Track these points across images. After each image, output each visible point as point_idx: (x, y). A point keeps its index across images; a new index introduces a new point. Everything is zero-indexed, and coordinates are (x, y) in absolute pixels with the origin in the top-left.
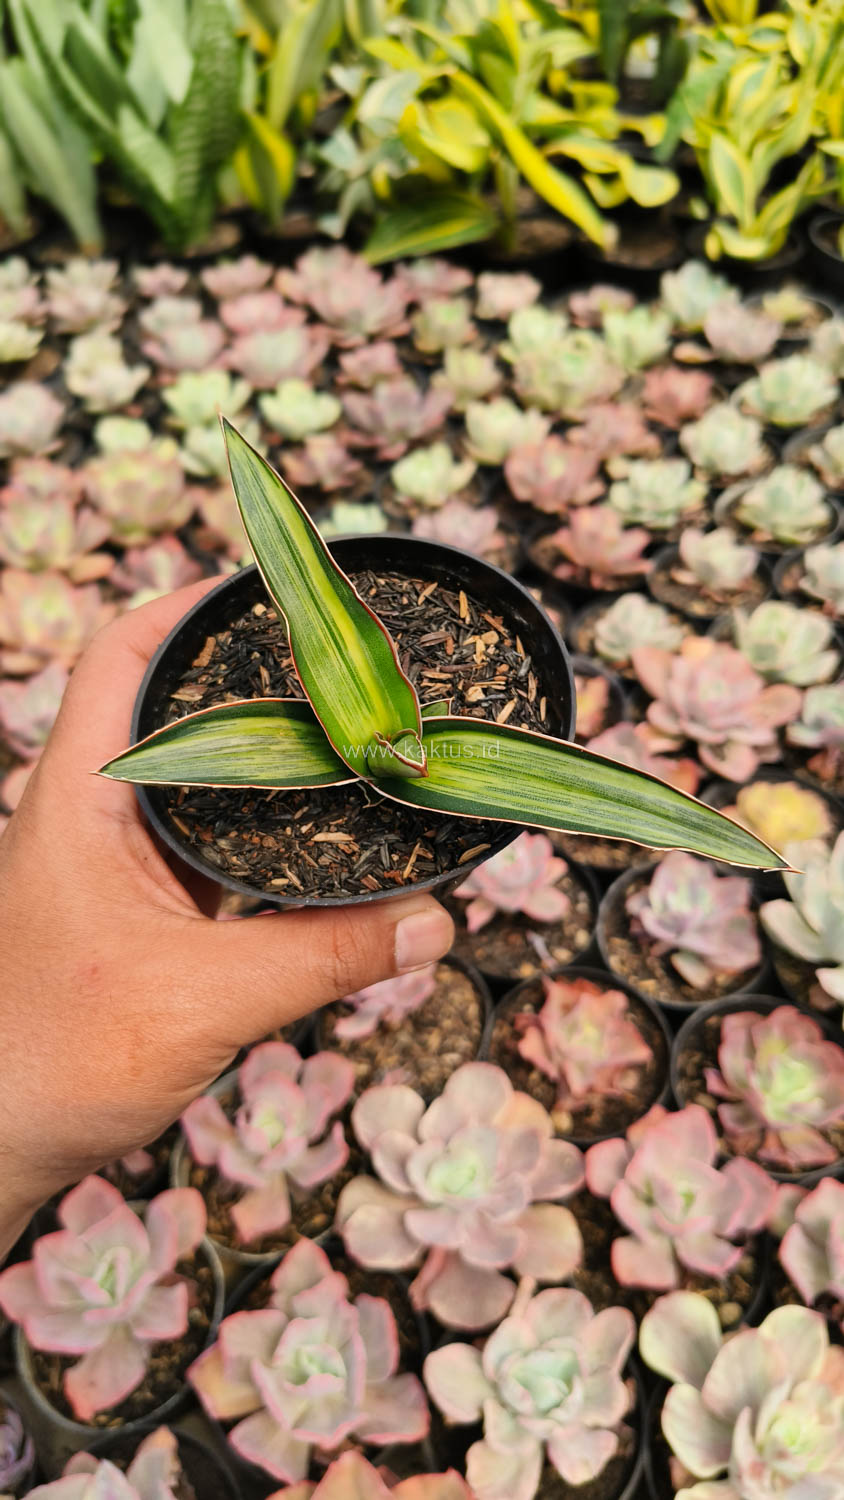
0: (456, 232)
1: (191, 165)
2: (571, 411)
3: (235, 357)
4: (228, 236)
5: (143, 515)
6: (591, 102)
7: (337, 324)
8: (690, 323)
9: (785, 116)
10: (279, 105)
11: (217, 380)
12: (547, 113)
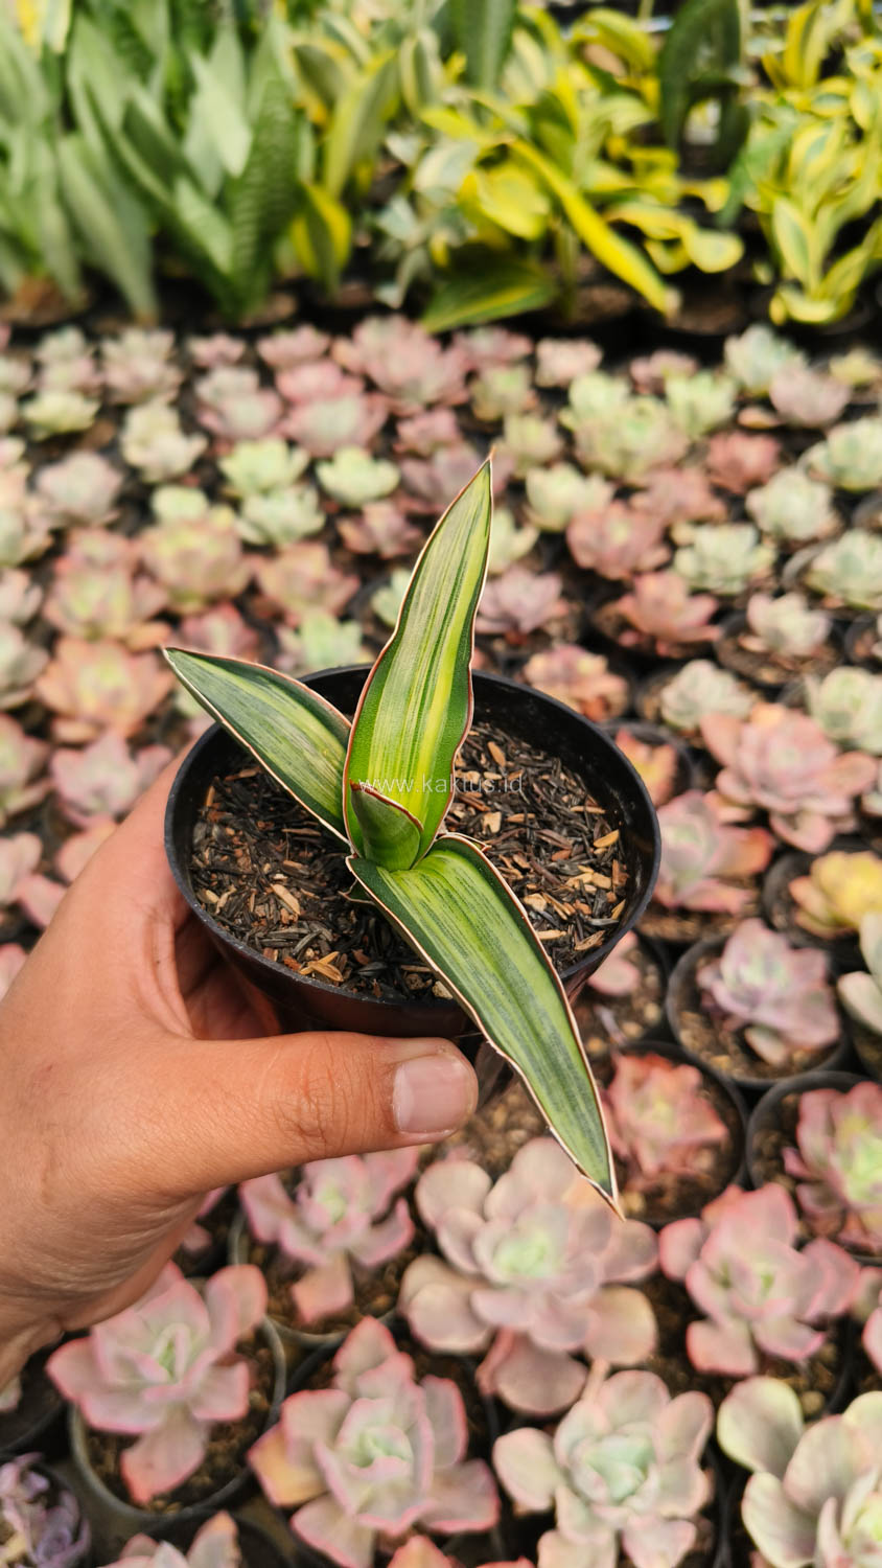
0: (515, 300)
1: (248, 235)
2: (635, 477)
3: (293, 426)
4: (285, 306)
5: (199, 583)
6: (651, 167)
7: (395, 392)
8: (754, 386)
9: (850, 180)
10: (336, 174)
11: (274, 449)
12: (607, 179)
